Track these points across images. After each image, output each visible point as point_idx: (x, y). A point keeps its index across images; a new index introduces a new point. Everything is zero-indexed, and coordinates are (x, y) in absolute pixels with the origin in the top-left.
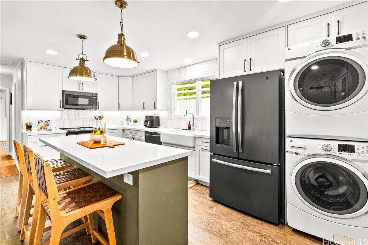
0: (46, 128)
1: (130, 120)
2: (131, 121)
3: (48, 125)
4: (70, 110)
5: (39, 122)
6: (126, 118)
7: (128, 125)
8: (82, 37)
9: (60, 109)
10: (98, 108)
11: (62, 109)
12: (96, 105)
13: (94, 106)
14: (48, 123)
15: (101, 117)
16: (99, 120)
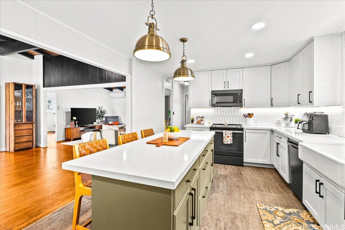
0: (200, 123)
1: (289, 119)
2: (291, 120)
3: (202, 120)
4: (219, 108)
5: (197, 118)
6: (284, 116)
7: (287, 125)
8: (183, 40)
9: (210, 107)
10: (243, 104)
11: (211, 107)
12: (241, 102)
13: (239, 103)
14: (203, 119)
15: (250, 115)
16: (248, 117)
